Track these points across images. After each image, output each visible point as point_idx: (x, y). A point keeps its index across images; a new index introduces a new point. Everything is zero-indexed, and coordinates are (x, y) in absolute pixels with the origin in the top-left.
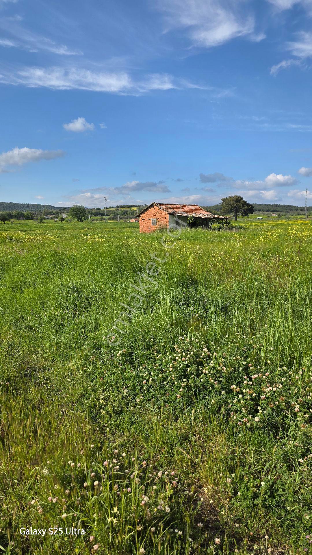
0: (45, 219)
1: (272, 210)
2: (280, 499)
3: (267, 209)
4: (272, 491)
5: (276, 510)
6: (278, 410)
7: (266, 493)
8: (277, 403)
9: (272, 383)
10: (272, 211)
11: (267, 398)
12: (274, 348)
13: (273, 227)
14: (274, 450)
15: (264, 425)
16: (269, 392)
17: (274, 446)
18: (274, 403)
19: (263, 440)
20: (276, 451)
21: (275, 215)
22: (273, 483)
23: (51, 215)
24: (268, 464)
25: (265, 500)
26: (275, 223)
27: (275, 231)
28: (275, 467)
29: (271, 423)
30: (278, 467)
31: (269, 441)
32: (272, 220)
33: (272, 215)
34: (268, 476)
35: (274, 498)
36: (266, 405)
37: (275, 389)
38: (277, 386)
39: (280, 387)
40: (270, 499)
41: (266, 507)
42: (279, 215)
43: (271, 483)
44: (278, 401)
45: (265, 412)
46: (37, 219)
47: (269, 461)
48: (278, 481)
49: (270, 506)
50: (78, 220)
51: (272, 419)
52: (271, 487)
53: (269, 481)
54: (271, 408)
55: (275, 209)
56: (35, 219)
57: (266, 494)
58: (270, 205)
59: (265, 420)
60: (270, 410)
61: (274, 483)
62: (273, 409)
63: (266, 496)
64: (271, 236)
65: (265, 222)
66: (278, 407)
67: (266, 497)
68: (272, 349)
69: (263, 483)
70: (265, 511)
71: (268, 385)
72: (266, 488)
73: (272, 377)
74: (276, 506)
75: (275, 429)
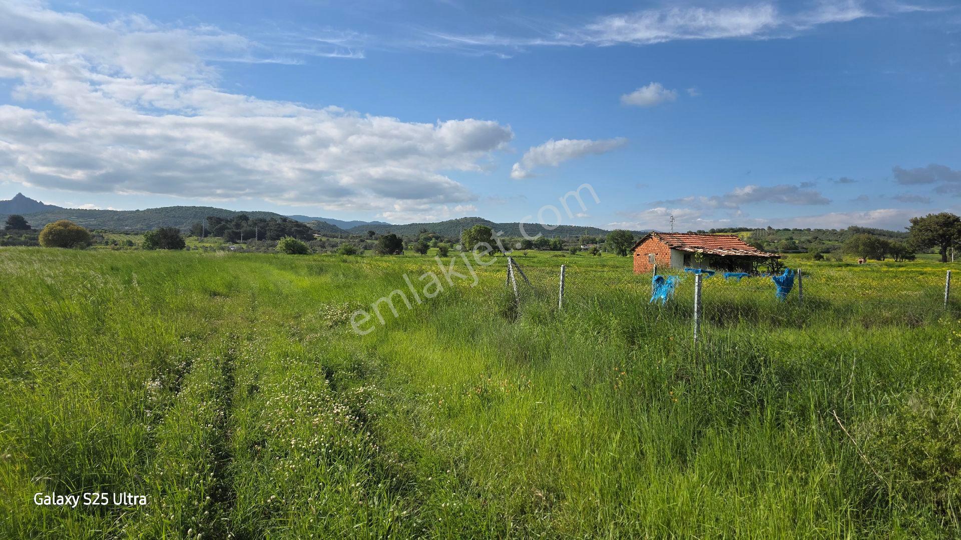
0: (580, 250)
23: (593, 243)
46: (568, 250)
50: (619, 254)
56: (566, 250)
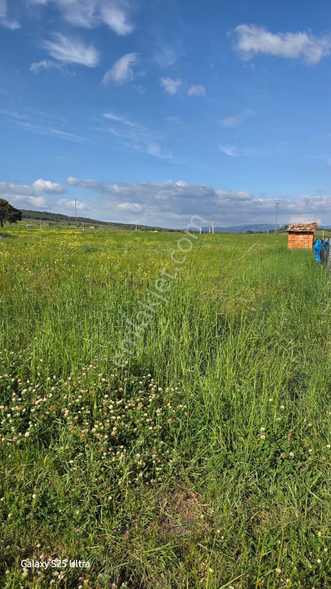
1: (42, 217)
2: (52, 505)
3: (37, 217)
4: (44, 500)
5: (49, 517)
6: (49, 420)
7: (38, 504)
8: (48, 413)
9: (42, 394)
10: (42, 219)
11: (38, 410)
12: (44, 360)
13: (44, 236)
14: (45, 460)
15: (36, 439)
16: (39, 404)
17: (44, 456)
18: (45, 415)
19: (35, 454)
20: (47, 461)
21: (45, 224)
22: (44, 492)
24: (39, 476)
25: (37, 512)
26: (46, 232)
27: (46, 240)
28: (47, 476)
29: (42, 435)
30: (50, 475)
31: (40, 453)
32: (42, 228)
33: (42, 224)
34: (39, 488)
35: (46, 506)
36: (36, 419)
37: (45, 400)
38: (48, 396)
39: (50, 397)
40: (42, 509)
41: (39, 518)
42: (50, 224)
43: (42, 493)
44: (49, 411)
45: (35, 425)
47: (40, 472)
48: (50, 489)
49: (42, 515)
51: (44, 431)
52: (43, 497)
53: (41, 492)
54: (42, 420)
55: (46, 216)
57: (38, 506)
58: (40, 213)
59: (36, 433)
60: (41, 422)
61: (47, 491)
62: (44, 421)
63: (38, 507)
64: (42, 245)
65: (36, 231)
66: (49, 416)
67: (37, 509)
68: (41, 360)
69: (34, 496)
70: (38, 522)
71: (38, 397)
72: (37, 500)
73: (42, 388)
74: (48, 513)
75: (46, 440)
